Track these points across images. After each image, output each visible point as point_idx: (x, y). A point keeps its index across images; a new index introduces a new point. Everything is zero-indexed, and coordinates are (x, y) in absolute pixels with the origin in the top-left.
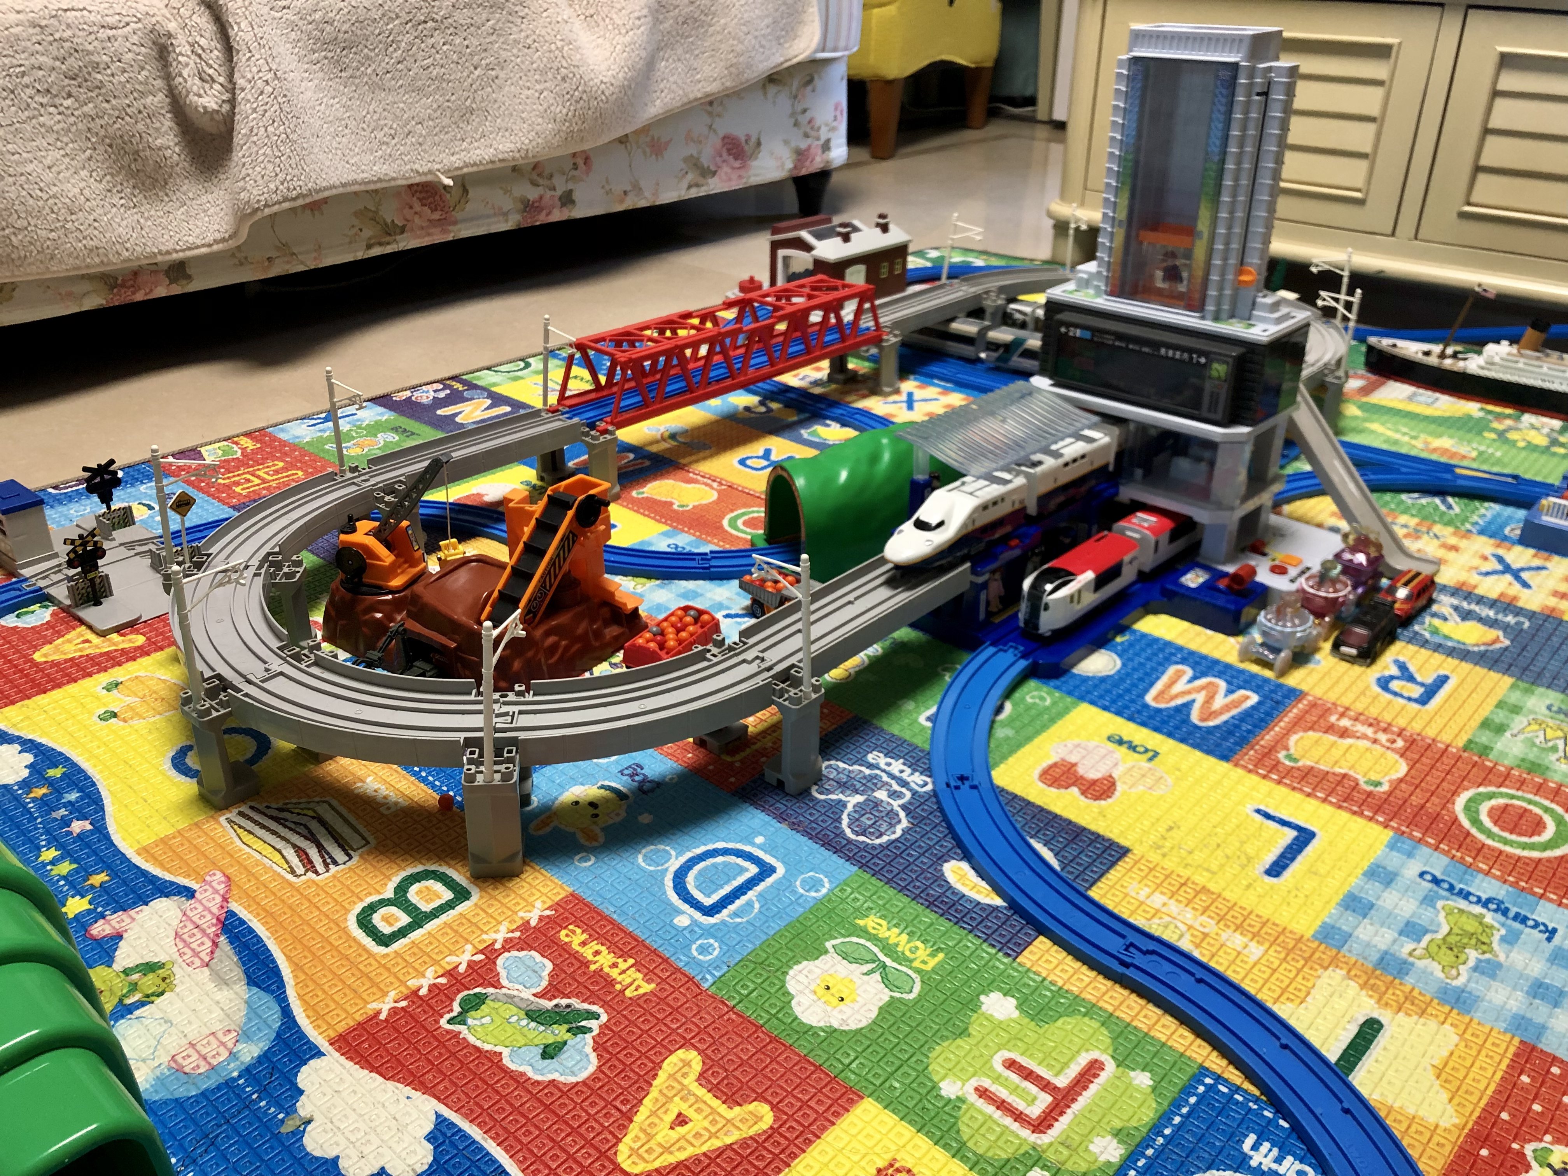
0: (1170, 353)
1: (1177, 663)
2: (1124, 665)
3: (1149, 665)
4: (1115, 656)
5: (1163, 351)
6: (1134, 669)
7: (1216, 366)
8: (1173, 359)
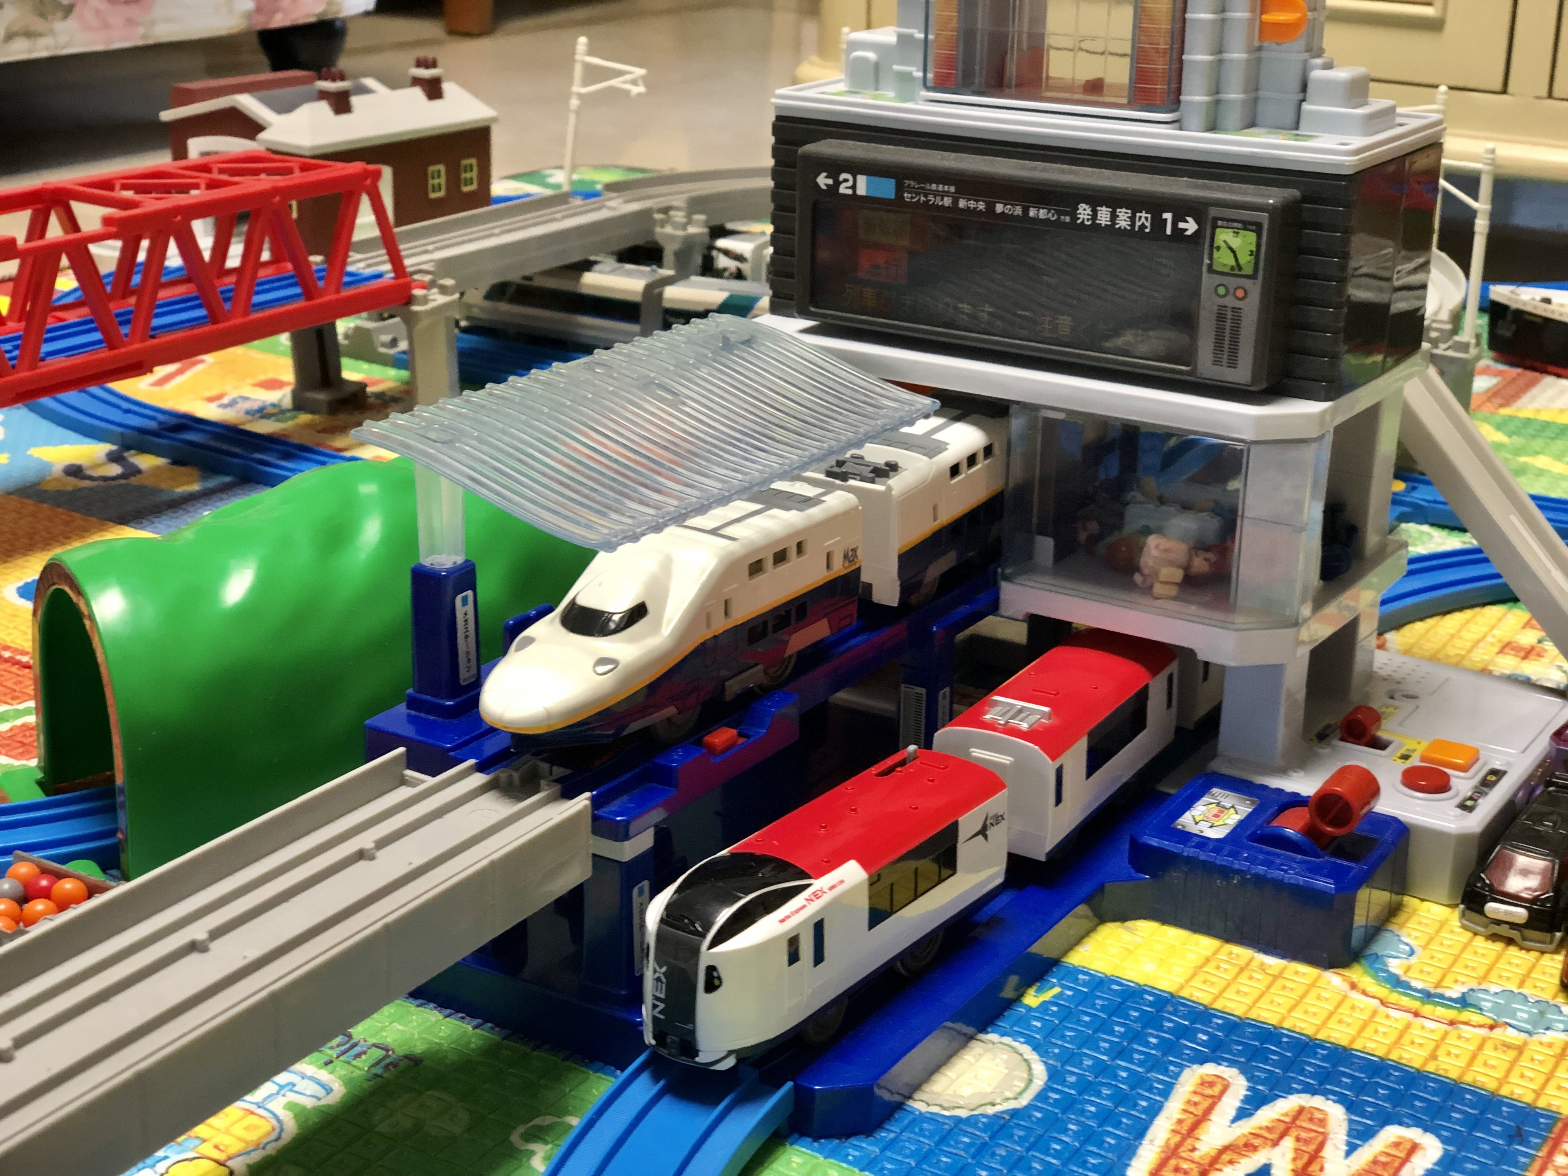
0: (1104, 216)
1: (1202, 1060)
2: (1054, 1075)
3: (1124, 1069)
4: (1026, 1050)
5: (1084, 212)
6: (1085, 1087)
7: (1224, 236)
8: (1111, 229)
